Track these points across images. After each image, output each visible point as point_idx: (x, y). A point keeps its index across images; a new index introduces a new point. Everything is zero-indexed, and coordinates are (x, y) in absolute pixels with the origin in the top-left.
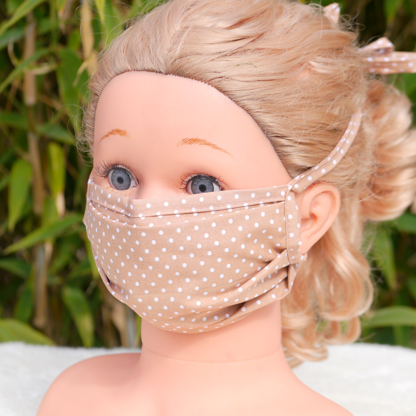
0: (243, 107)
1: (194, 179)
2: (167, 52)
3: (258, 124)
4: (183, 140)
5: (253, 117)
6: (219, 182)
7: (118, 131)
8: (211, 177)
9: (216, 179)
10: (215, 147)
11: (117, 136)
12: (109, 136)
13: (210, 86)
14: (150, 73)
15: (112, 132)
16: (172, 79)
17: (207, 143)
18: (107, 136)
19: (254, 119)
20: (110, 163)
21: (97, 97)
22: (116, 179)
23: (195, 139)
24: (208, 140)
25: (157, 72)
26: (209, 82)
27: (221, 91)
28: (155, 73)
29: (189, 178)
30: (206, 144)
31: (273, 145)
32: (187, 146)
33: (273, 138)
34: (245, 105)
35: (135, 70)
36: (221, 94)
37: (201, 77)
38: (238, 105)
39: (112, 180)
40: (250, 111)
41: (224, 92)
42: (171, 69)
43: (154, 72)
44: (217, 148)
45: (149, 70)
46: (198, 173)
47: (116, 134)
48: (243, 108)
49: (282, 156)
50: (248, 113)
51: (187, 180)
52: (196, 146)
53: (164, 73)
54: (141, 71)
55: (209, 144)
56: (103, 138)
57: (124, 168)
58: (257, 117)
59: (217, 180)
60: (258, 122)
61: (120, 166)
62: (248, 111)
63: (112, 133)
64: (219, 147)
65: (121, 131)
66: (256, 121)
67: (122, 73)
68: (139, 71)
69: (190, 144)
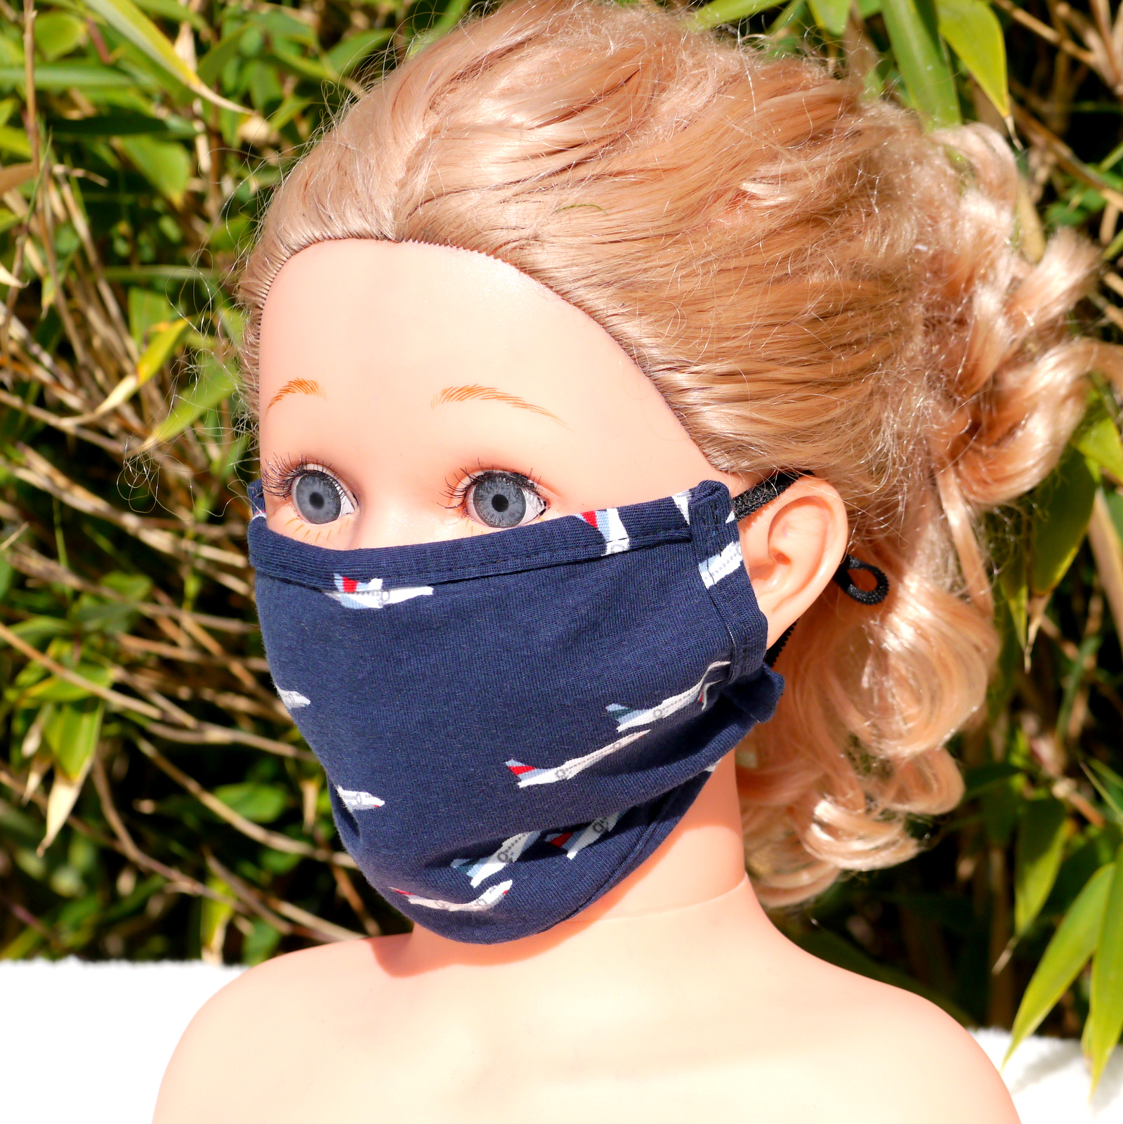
0: (578, 305)
1: (477, 482)
2: (396, 189)
3: (620, 342)
4: (445, 392)
5: (605, 328)
6: (536, 484)
7: (300, 384)
8: (516, 474)
9: (528, 478)
10: (518, 403)
11: (298, 397)
12: (283, 398)
13: (499, 260)
14: (363, 241)
15: (287, 388)
16: (414, 251)
17: (499, 395)
18: (278, 398)
19: (610, 333)
20: (288, 462)
21: (259, 311)
22: (306, 498)
23: (470, 387)
24: (503, 388)
25: (377, 238)
26: (494, 251)
27: (525, 272)
28: (374, 241)
29: (467, 481)
30: (498, 397)
31: (662, 392)
32: (454, 406)
33: (660, 374)
34: (583, 301)
35: (330, 238)
36: (525, 277)
37: (476, 240)
38: (568, 300)
39: (300, 504)
40: (597, 313)
41: (532, 272)
42: (406, 230)
43: (372, 238)
44: (525, 406)
45: (360, 236)
46: (487, 468)
47: (296, 390)
48: (579, 307)
49: (683, 415)
50: (593, 318)
51: (462, 486)
52: (473, 403)
53: (393, 239)
54: (345, 238)
55: (503, 397)
56: (270, 406)
57: (320, 469)
58: (615, 327)
59: (530, 481)
60: (618, 338)
61: (311, 467)
62: (591, 313)
63: (287, 391)
64: (528, 402)
65: (307, 384)
66: (614, 337)
67: (305, 247)
68: (340, 239)
69: (461, 399)
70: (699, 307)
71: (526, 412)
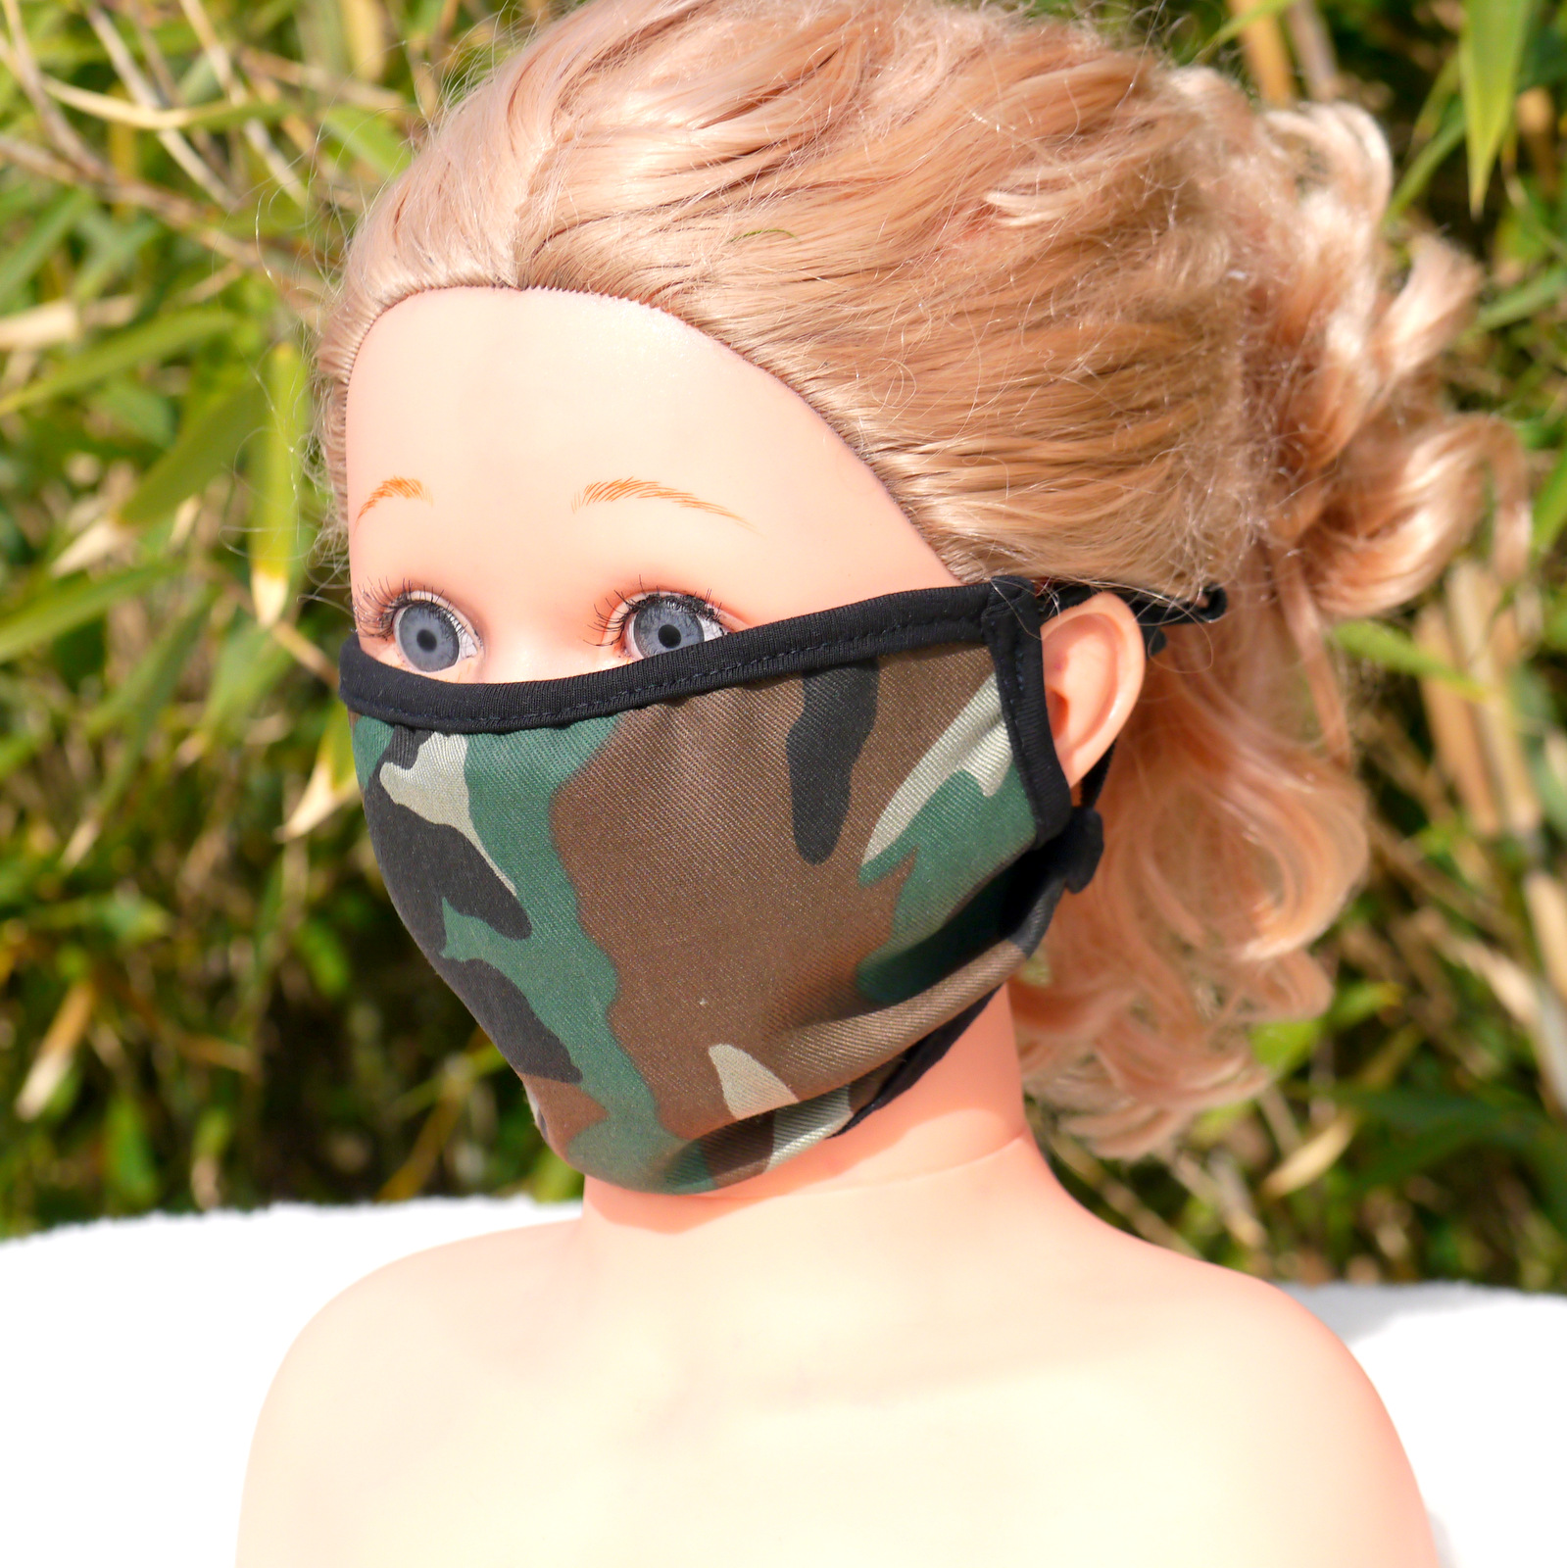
0: (765, 367)
1: (636, 609)
2: (517, 219)
3: (824, 415)
4: (589, 489)
5: (804, 397)
6: (716, 611)
7: (398, 484)
8: (690, 596)
9: (705, 601)
10: (689, 501)
11: (395, 503)
12: (377, 504)
13: (657, 310)
14: (475, 290)
15: (381, 490)
16: (541, 299)
17: (663, 491)
18: (370, 504)
19: (810, 403)
20: (386, 590)
21: (344, 388)
22: (413, 637)
23: (623, 482)
24: (666, 483)
25: (494, 285)
26: (650, 298)
27: (692, 324)
28: (490, 289)
29: (623, 609)
30: (661, 494)
31: (884, 480)
32: (603, 507)
33: (877, 457)
34: (771, 361)
35: (432, 288)
36: (694, 332)
37: (627, 283)
38: (751, 361)
39: (405, 645)
40: (791, 377)
41: (702, 325)
42: (533, 273)
43: (487, 285)
44: (697, 504)
45: (473, 283)
46: (649, 590)
47: (393, 493)
48: (767, 369)
49: (913, 512)
50: (786, 383)
51: (618, 614)
52: (628, 503)
53: (515, 286)
54: (451, 287)
55: (668, 494)
56: (361, 515)
57: (428, 597)
59: (709, 606)
60: (821, 410)
61: (416, 596)
62: (783, 378)
63: (382, 494)
64: (701, 499)
65: (406, 483)
66: (815, 408)
67: (401, 299)
68: (445, 288)
69: (611, 498)
70: (929, 364)
71: (699, 512)
